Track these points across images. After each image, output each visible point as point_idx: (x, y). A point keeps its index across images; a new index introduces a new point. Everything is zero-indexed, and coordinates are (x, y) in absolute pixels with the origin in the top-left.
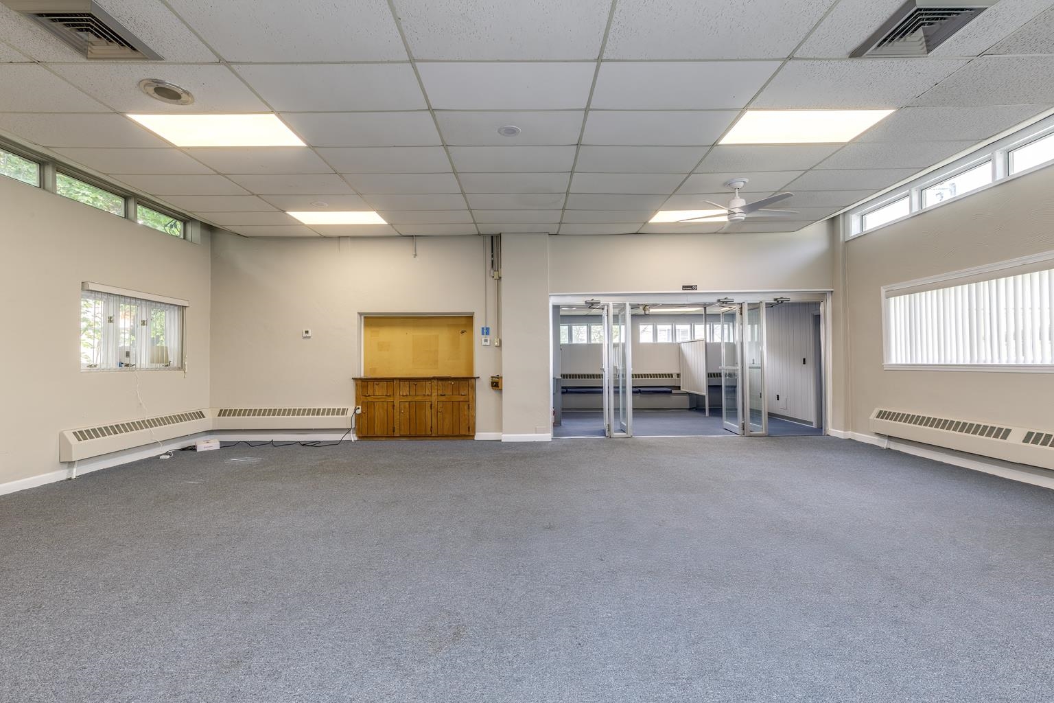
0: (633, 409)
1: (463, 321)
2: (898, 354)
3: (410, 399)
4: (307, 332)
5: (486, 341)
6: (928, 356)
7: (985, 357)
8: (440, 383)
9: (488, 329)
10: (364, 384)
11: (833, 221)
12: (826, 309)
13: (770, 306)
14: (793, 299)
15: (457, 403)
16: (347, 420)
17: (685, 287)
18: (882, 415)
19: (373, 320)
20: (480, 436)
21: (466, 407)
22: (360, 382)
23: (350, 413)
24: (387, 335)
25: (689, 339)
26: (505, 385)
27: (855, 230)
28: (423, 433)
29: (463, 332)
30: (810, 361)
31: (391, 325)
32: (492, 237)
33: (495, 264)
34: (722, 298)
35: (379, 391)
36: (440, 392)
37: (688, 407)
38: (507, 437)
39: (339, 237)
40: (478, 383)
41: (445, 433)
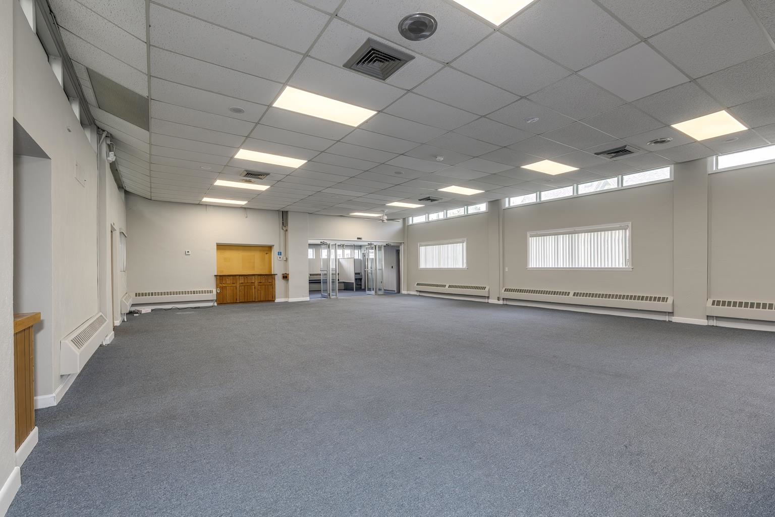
0: (310, 291)
1: (267, 249)
2: (422, 265)
3: (244, 284)
4: (188, 252)
5: (280, 258)
6: (429, 266)
7: (442, 266)
8: (259, 277)
9: (281, 253)
10: (220, 278)
11: (404, 219)
12: (402, 248)
13: (385, 246)
14: (392, 244)
15: (267, 286)
16: (213, 296)
17: (358, 238)
18: (418, 284)
19: (221, 247)
20: (277, 300)
21: (271, 287)
22: (218, 277)
23: (215, 292)
24: (228, 254)
25: (350, 257)
26: (290, 277)
27: (410, 223)
28: (251, 300)
29: (267, 254)
30: (395, 267)
31: (230, 249)
32: (283, 212)
33: (284, 223)
34: (370, 243)
35: (229, 281)
36: (259, 281)
37: (343, 288)
38: (291, 300)
39: (206, 205)
40: (276, 277)
41: (262, 299)
